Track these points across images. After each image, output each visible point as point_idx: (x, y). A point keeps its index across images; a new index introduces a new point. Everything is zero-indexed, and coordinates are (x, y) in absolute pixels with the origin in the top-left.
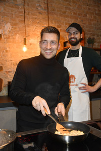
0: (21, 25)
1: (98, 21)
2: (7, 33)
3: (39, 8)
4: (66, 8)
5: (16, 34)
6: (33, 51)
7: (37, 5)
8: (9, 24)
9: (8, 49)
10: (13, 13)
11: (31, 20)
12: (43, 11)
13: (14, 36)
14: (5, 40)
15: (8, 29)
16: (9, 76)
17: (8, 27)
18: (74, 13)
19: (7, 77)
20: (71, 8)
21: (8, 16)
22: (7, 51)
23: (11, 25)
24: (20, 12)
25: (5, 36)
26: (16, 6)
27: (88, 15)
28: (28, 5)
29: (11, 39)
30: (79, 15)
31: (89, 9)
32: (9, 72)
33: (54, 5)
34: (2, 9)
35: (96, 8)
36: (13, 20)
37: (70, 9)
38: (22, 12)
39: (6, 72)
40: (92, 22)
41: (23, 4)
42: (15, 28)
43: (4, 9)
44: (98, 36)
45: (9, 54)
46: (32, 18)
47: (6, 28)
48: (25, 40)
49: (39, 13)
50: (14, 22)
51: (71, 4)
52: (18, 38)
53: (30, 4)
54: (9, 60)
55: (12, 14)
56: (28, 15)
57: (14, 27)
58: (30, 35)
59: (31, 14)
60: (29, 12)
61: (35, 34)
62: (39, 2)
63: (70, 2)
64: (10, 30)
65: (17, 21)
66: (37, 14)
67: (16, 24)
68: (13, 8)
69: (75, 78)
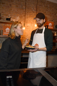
3: (33, 10)
4: (46, 10)
6: (29, 30)
7: (32, 8)
8: (18, 17)
10: (21, 12)
11: (29, 15)
12: (35, 11)
18: (50, 13)
20: (49, 10)
21: (18, 13)
24: (24, 12)
26: (23, 9)
27: (56, 14)
30: (52, 14)
33: (40, 9)
42: (21, 19)
43: (17, 11)
47: (17, 19)
48: (24, 24)
49: (33, 12)
51: (49, 9)
53: (29, 8)
59: (29, 12)
61: (30, 22)
62: (33, 7)
63: (48, 8)
64: (19, 19)
65: (22, 16)
66: (32, 13)
67: (22, 17)
68: (21, 10)
69: (38, 46)
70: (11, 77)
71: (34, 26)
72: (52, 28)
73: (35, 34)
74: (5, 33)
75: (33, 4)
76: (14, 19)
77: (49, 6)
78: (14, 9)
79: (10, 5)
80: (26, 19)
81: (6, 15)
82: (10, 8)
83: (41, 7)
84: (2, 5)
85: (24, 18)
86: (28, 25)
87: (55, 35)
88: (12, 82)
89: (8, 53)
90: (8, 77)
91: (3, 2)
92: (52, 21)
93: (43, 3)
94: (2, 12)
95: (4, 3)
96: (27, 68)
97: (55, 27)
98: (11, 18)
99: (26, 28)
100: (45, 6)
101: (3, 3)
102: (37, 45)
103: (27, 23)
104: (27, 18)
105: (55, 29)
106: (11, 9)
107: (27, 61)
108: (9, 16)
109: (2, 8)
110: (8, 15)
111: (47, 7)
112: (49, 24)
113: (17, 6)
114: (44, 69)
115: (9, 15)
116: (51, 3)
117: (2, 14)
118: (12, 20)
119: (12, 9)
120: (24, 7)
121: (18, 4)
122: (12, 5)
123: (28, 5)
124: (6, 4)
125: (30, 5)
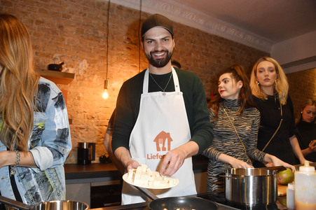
0: (102, 64)
1: (206, 63)
2: (81, 73)
3: (128, 42)
5: (94, 74)
7: (125, 37)
8: (85, 62)
9: (81, 95)
10: (92, 47)
11: (115, 57)
12: (133, 46)
13: (90, 78)
14: (78, 82)
15: (84, 68)
16: (80, 135)
17: (84, 65)
19: (78, 136)
21: (85, 51)
22: (79, 98)
23: (88, 63)
24: (101, 47)
25: (78, 77)
26: (97, 39)
27: (192, 54)
28: (113, 38)
29: (86, 82)
30: (181, 53)
31: (194, 47)
32: (81, 128)
34: (78, 42)
35: (203, 47)
36: (91, 57)
38: (104, 46)
39: (76, 128)
40: (199, 64)
41: (106, 36)
42: (93, 67)
43: (81, 43)
44: (207, 82)
45: (82, 103)
46: (116, 55)
47: (80, 67)
48: (106, 82)
49: (128, 48)
50: (92, 59)
52: (97, 80)
53: (115, 36)
54: (82, 110)
55: (91, 49)
56: (112, 50)
57: (92, 65)
58: (113, 76)
59: (115, 48)
60: (113, 47)
64: (85, 69)
65: (97, 58)
66: (125, 49)
67: (95, 62)
68: (93, 42)
76: (72, 67)
78: (71, 38)
79: (61, 27)
80: (110, 68)
81: (48, 56)
82: (60, 36)
84: (34, 25)
86: (116, 84)
91: (40, 19)
94: (35, 47)
95: (42, 22)
98: (63, 63)
101: (38, 22)
103: (111, 78)
106: (63, 39)
108: (55, 59)
109: (35, 34)
110: (53, 55)
113: (80, 31)
115: (57, 55)
118: (65, 69)
119: (66, 38)
120: (101, 33)
121: (84, 25)
122: (67, 28)
123: (113, 28)
124: (48, 24)
125: (117, 28)
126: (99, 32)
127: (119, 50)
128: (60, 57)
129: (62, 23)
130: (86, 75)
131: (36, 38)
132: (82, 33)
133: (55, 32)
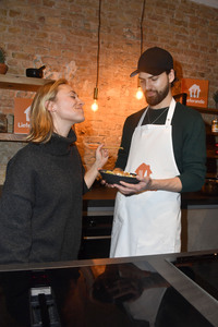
2: (68, 78)
3: (128, 36)
4: (178, 36)
5: (84, 80)
6: (112, 111)
7: (126, 30)
8: (73, 64)
10: (82, 45)
11: (112, 56)
12: (136, 41)
13: (80, 84)
15: (71, 72)
17: (71, 68)
18: (193, 46)
20: (188, 36)
21: (72, 50)
23: (77, 65)
24: (93, 43)
26: (88, 33)
28: (109, 31)
30: (202, 48)
33: (155, 30)
34: (64, 39)
36: (81, 57)
37: (185, 38)
42: (84, 70)
43: (68, 39)
46: (113, 53)
47: (67, 70)
48: (96, 91)
49: (128, 44)
50: (82, 60)
51: (188, 29)
52: (87, 87)
53: (112, 28)
55: (80, 47)
57: (82, 67)
58: (109, 81)
59: (112, 45)
60: (109, 43)
61: (118, 81)
62: (128, 25)
63: (186, 26)
64: (73, 73)
65: (88, 58)
66: (125, 46)
67: (85, 63)
68: (82, 37)
69: (150, 172)
70: (47, 291)
71: (131, 97)
72: (202, 102)
73: (139, 128)
74: (23, 126)
75: (129, 12)
76: (58, 71)
77: (187, 19)
78: (55, 34)
79: (42, 19)
80: (103, 72)
81: (27, 58)
82: (40, 31)
83: (158, 23)
84: (8, 18)
85: (94, 66)
86: (112, 92)
87: (215, 129)
88: (51, 310)
89: (28, 200)
90: (35, 292)
91: (15, 8)
92: (202, 75)
93: (165, 10)
94: (11, 47)
95: (18, 13)
96: (108, 256)
97: (211, 99)
98: (44, 67)
99: (102, 106)
100: (172, 21)
101: (13, 13)
102: (144, 167)
103: (106, 84)
104: (106, 67)
105: (213, 106)
106: (45, 35)
107: (109, 232)
108: (36, 61)
109: (10, 30)
110: (33, 56)
111: (180, 23)
112: (190, 90)
113: (66, 23)
114: (174, 259)
115: (38, 56)
116: (198, 6)
117: (11, 52)
118: (47, 74)
119: (49, 33)
120: (94, 25)
121: (71, 14)
122: (49, 20)
123: (109, 17)
124: (26, 16)
125: (115, 16)
126: (92, 24)
127: (116, 47)
128: (42, 58)
129: (43, 14)
130: (74, 81)
131: (11, 34)
132: (69, 25)
133: (35, 26)
